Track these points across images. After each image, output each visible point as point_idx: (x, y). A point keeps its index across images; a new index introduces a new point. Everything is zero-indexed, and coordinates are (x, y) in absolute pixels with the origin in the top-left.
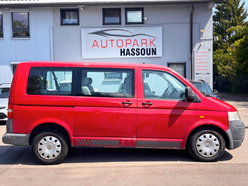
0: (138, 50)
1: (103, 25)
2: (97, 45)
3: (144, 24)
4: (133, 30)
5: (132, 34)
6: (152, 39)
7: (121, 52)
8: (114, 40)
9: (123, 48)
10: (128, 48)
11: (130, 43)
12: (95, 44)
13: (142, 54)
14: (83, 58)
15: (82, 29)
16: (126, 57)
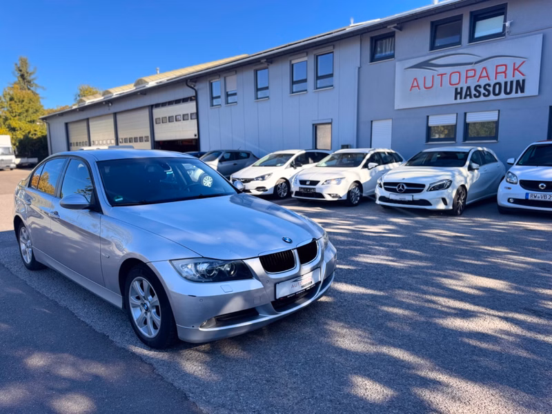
0: (487, 87)
1: (431, 50)
2: (418, 86)
3: (504, 35)
4: (480, 51)
5: (479, 59)
6: (518, 62)
8: (445, 74)
9: (459, 87)
10: (468, 85)
11: (473, 75)
12: (415, 84)
13: (495, 94)
14: (396, 108)
15: (397, 63)
16: (463, 101)
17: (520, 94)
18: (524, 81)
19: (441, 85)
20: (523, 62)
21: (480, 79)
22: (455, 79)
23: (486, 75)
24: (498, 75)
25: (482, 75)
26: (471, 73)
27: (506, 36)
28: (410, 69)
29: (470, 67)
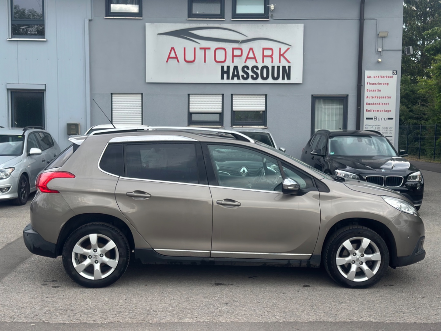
0: (255, 69)
1: (188, 18)
2: (176, 58)
3: (268, 18)
4: (247, 30)
6: (284, 48)
7: (223, 72)
8: (209, 48)
11: (240, 54)
12: (173, 55)
13: (263, 78)
14: (147, 82)
15: (147, 24)
16: (230, 81)
17: (286, 81)
18: (289, 67)
19: (205, 62)
20: (288, 49)
21: (248, 60)
22: (220, 56)
23: (253, 56)
24: (265, 58)
25: (249, 56)
26: (237, 53)
27: (270, 17)
28: (165, 36)
29: (236, 45)
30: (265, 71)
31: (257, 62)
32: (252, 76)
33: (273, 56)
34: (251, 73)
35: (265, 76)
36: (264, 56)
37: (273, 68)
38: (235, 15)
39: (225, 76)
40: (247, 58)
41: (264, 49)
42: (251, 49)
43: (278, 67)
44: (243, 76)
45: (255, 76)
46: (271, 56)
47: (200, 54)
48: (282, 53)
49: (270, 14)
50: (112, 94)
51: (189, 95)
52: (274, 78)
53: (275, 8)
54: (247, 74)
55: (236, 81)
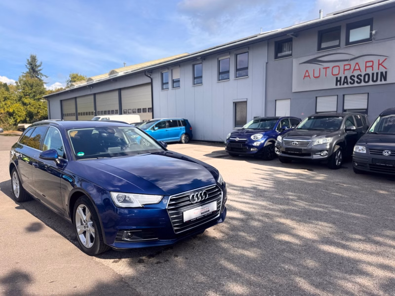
0: (359, 77)
1: (318, 51)
2: (309, 76)
3: (371, 40)
4: (354, 51)
5: (353, 57)
6: (382, 59)
7: (337, 81)
8: (329, 67)
9: (339, 76)
10: (345, 75)
11: (349, 68)
12: (307, 74)
14: (294, 91)
15: (294, 60)
16: (342, 86)
17: (383, 82)
18: (386, 72)
19: (326, 76)
20: (386, 59)
21: (355, 71)
22: (336, 71)
23: (358, 68)
24: (367, 68)
25: (356, 68)
26: (347, 67)
27: (373, 40)
28: (303, 64)
29: (346, 63)
30: (367, 77)
31: (361, 71)
32: (357, 82)
33: (374, 66)
34: (356, 79)
35: (367, 80)
36: (366, 67)
37: (373, 74)
38: (348, 43)
39: (339, 83)
40: (354, 70)
41: (366, 62)
42: (357, 63)
43: (377, 73)
44: (350, 82)
45: (359, 81)
46: (372, 66)
47: (323, 71)
48: (380, 63)
49: (373, 37)
50: (276, 100)
51: (316, 97)
52: (373, 81)
53: (376, 32)
54: (354, 80)
55: (346, 85)
